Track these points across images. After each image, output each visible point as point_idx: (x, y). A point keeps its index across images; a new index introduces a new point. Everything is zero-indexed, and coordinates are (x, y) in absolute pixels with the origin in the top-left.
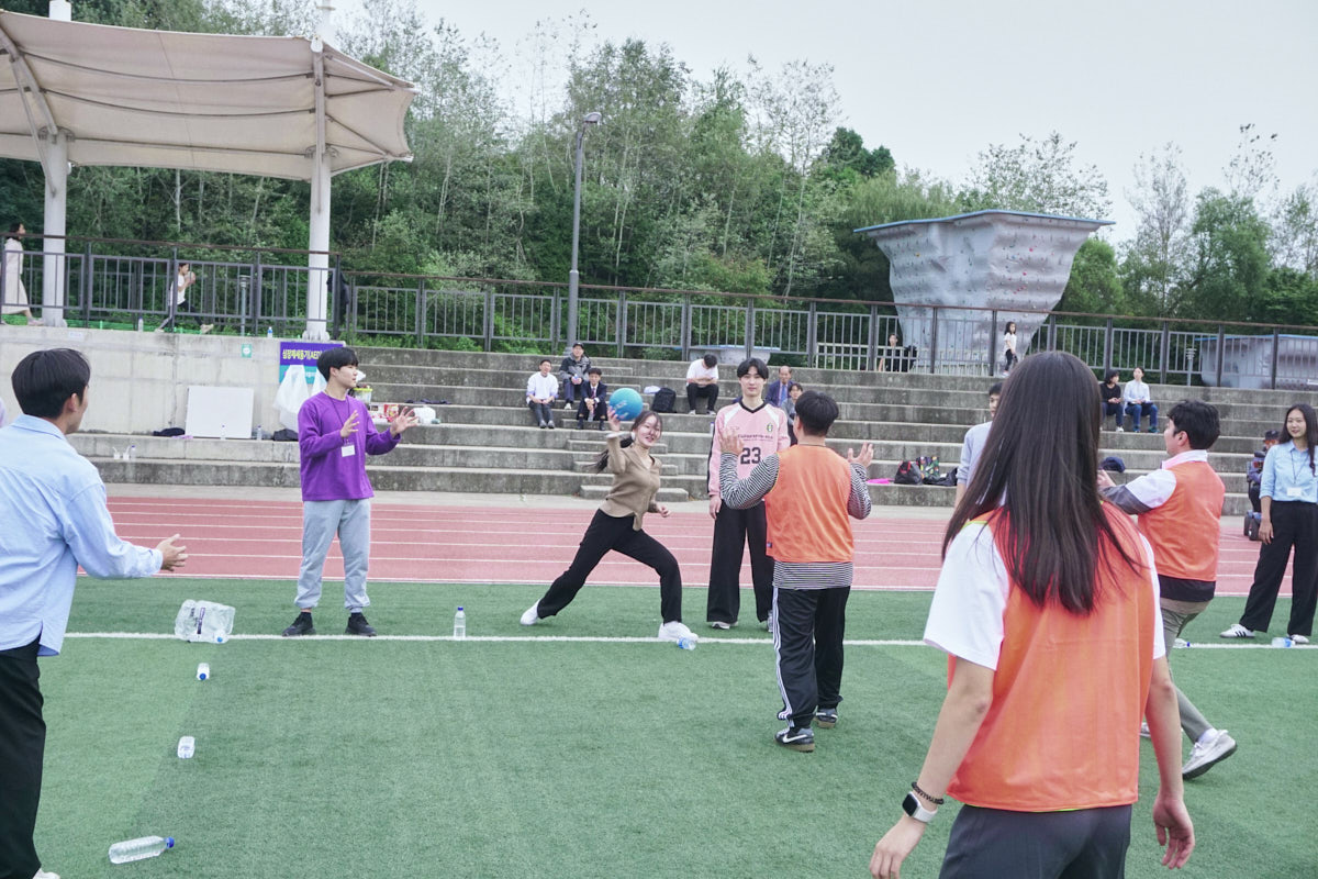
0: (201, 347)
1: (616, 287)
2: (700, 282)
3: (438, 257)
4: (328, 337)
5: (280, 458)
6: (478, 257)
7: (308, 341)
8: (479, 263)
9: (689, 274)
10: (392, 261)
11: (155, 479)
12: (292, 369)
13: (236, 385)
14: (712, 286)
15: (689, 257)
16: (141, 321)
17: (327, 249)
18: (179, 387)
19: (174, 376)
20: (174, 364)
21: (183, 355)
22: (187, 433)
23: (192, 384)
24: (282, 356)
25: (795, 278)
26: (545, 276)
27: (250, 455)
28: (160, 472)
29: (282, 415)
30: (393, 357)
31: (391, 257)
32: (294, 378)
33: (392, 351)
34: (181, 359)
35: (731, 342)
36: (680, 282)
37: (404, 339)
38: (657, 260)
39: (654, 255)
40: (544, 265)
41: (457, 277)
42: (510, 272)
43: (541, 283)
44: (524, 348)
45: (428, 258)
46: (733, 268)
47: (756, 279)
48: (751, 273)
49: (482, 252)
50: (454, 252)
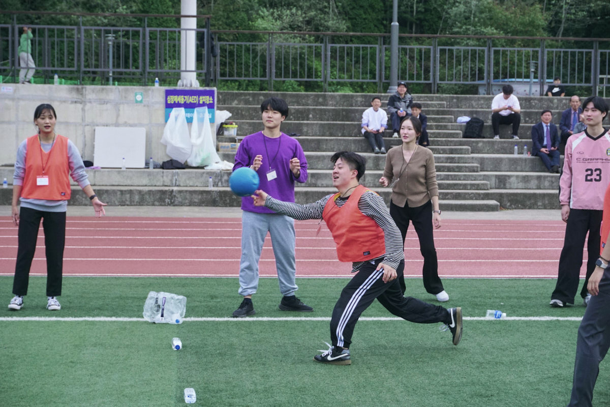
0: (103, 96)
1: (414, 35)
2: (486, 26)
3: (267, 13)
4: (198, 84)
5: (168, 182)
6: (300, 12)
7: (181, 88)
8: (300, 17)
9: (476, 19)
10: (228, 18)
11: (74, 202)
12: (175, 111)
13: (131, 126)
14: (496, 29)
15: (476, 6)
16: (56, 77)
17: (195, 13)
18: (87, 128)
19: (83, 120)
20: (83, 110)
21: (90, 102)
22: (95, 165)
23: (97, 125)
24: (166, 101)
25: (568, 20)
26: (354, 27)
27: (145, 181)
28: (77, 196)
29: (168, 149)
30: (251, 99)
31: (228, 14)
32: (176, 118)
33: (249, 94)
34: (88, 106)
35: (512, 76)
36: (468, 27)
37: (240, 82)
38: (448, 8)
39: (446, 4)
40: (353, 16)
41: (282, 30)
42: (326, 23)
43: (351, 33)
44: (339, 87)
45: (258, 14)
46: (515, 13)
47: (534, 22)
48: (529, 16)
49: (301, 8)
50: (280, 9)
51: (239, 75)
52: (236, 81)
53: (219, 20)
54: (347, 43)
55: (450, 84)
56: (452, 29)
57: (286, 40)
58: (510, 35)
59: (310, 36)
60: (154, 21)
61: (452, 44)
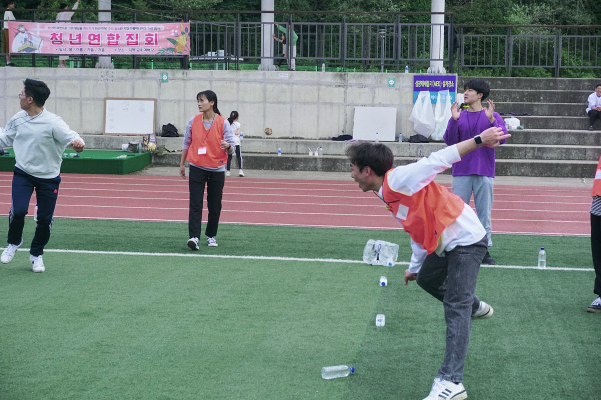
0: (362, 81)
3: (519, 9)
4: (445, 71)
5: (414, 153)
6: (549, 8)
7: (432, 74)
8: (549, 12)
11: (335, 169)
12: (421, 94)
13: (384, 106)
17: (443, 11)
18: (348, 108)
19: (345, 100)
20: (345, 92)
21: (351, 86)
22: (354, 138)
23: (356, 106)
24: (415, 85)
29: (415, 125)
31: (485, 11)
32: (423, 100)
33: (489, 79)
34: (349, 89)
37: (494, 70)
40: (599, 11)
41: (533, 23)
42: (572, 17)
43: (596, 25)
44: (583, 73)
45: (512, 10)
49: (551, 4)
50: (531, 5)
51: (494, 63)
52: (490, 68)
53: (477, 15)
54: (592, 34)
57: (536, 32)
59: (558, 28)
60: (421, 17)
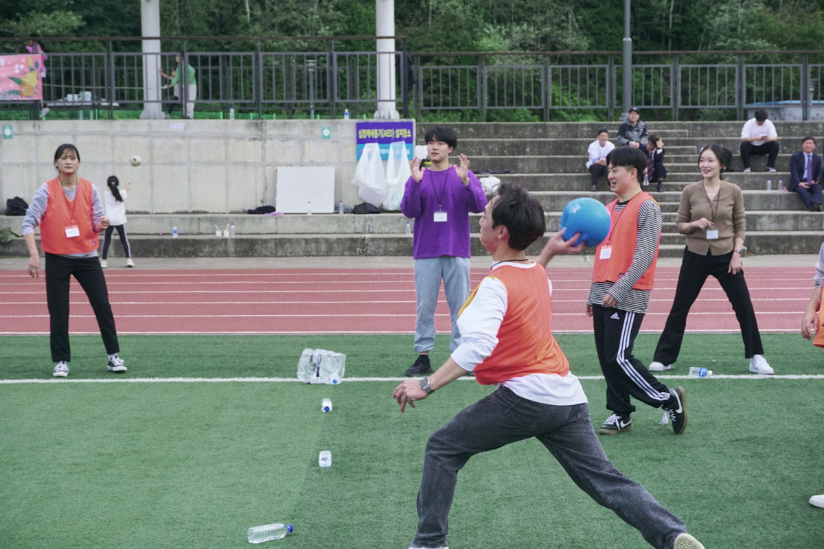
0: (286, 131)
1: (670, 52)
2: (756, 38)
3: (493, 30)
4: (398, 115)
5: (360, 229)
6: (532, 29)
7: (381, 121)
8: (533, 33)
9: (744, 31)
10: (448, 37)
11: (253, 253)
12: (367, 147)
13: (318, 165)
14: (769, 42)
15: (744, 14)
16: (232, 110)
17: (393, 34)
18: (268, 169)
19: (263, 158)
20: (263, 148)
21: (271, 139)
22: (279, 209)
23: (280, 165)
24: (358, 135)
26: (598, 44)
27: (334, 228)
28: (256, 246)
29: (361, 190)
30: (459, 132)
31: (448, 33)
32: (370, 155)
33: (457, 126)
34: (269, 143)
35: (787, 98)
36: (734, 40)
37: (463, 113)
38: (711, 19)
39: (707, 14)
40: (597, 31)
41: (511, 49)
42: (563, 41)
43: (595, 52)
44: (580, 115)
45: (483, 32)
46: (790, 22)
47: (815, 32)
48: (809, 25)
49: (535, 23)
50: (508, 25)
51: (464, 103)
52: (458, 111)
53: (438, 40)
54: (590, 63)
55: (713, 109)
56: (714, 43)
57: (516, 61)
58: (785, 48)
59: (545, 56)
60: (362, 43)
61: (715, 62)
